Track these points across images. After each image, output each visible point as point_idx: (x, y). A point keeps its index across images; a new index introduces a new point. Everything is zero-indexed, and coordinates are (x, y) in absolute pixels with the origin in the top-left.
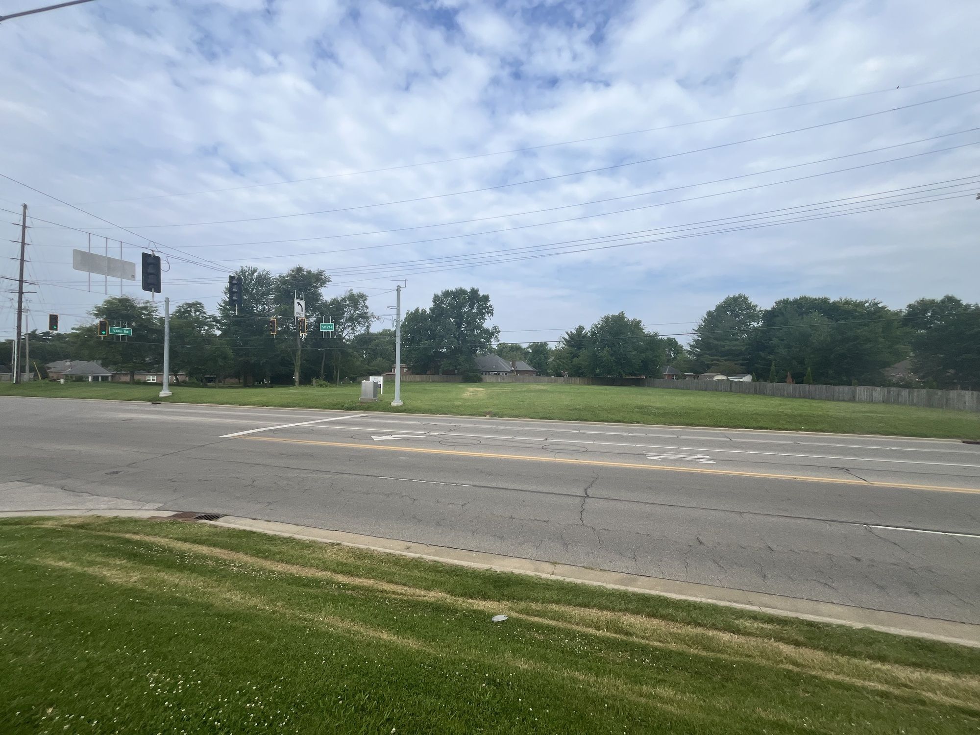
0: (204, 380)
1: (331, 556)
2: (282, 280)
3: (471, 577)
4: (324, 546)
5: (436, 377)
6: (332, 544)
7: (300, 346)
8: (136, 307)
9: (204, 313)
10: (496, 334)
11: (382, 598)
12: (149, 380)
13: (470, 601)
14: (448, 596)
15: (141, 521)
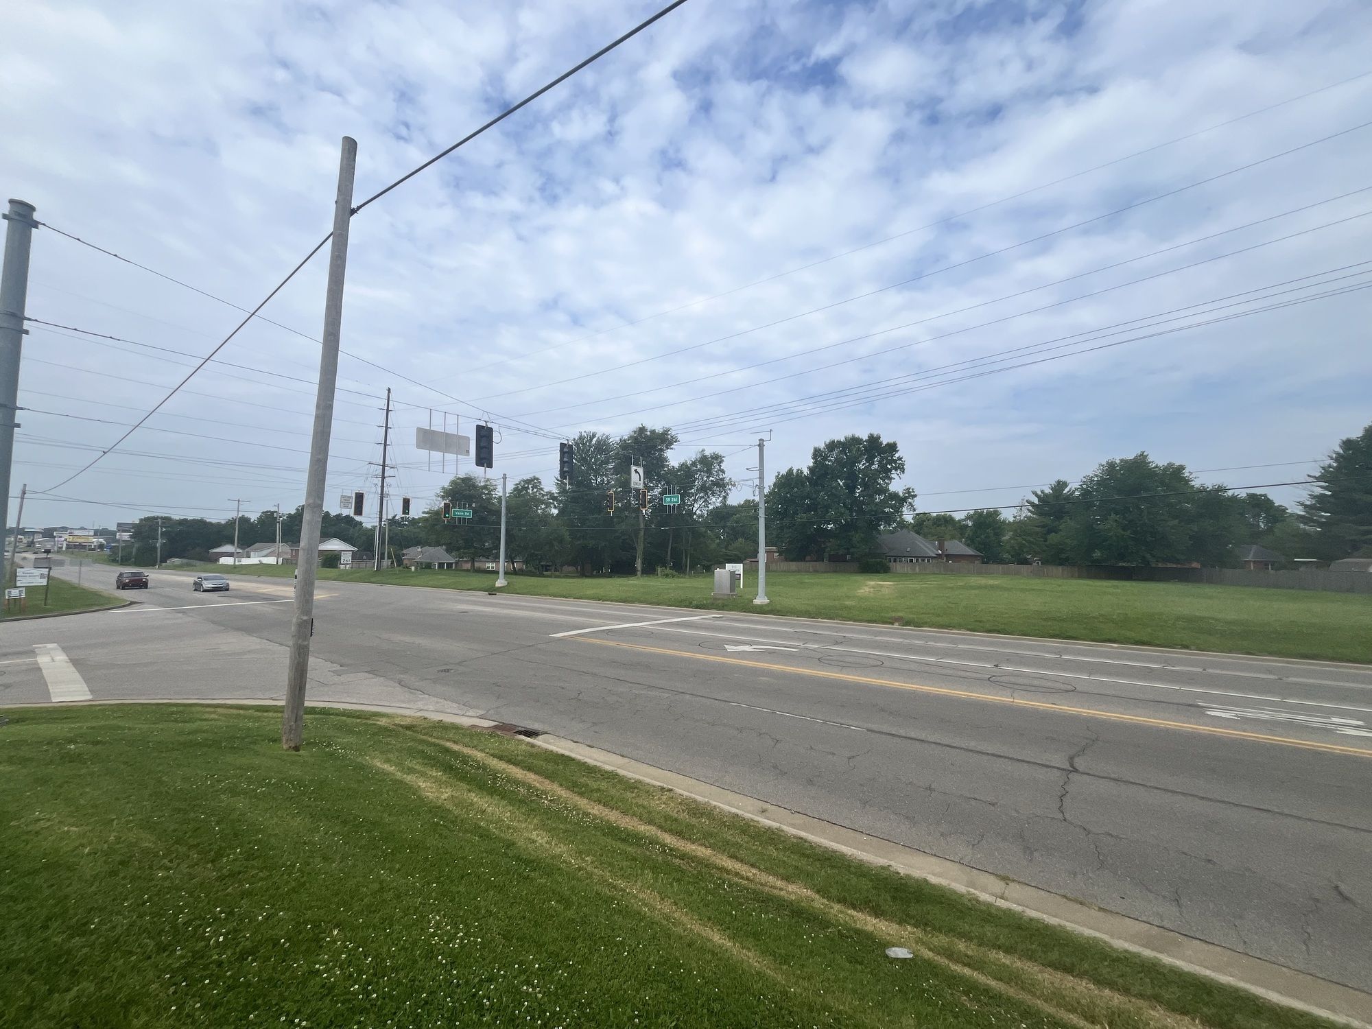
0: (540, 568)
1: (658, 805)
2: (624, 445)
3: (855, 874)
4: (651, 790)
5: (818, 565)
6: (662, 789)
7: (642, 526)
8: (477, 486)
9: (542, 489)
10: (910, 500)
11: (720, 879)
12: (489, 567)
13: (854, 913)
14: (817, 896)
15: (463, 729)
